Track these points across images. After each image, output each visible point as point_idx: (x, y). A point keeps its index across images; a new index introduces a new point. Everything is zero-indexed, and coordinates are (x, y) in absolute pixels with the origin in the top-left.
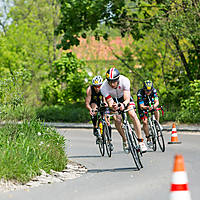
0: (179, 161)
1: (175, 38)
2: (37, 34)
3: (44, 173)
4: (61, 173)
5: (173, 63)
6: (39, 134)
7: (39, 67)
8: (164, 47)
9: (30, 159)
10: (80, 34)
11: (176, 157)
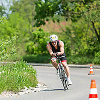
0: (94, 83)
1: (92, 22)
2: (24, 19)
3: (26, 88)
4: (34, 88)
5: (91, 35)
6: (24, 69)
7: (24, 36)
8: (87, 27)
9: (19, 81)
10: (45, 19)
11: (92, 81)
